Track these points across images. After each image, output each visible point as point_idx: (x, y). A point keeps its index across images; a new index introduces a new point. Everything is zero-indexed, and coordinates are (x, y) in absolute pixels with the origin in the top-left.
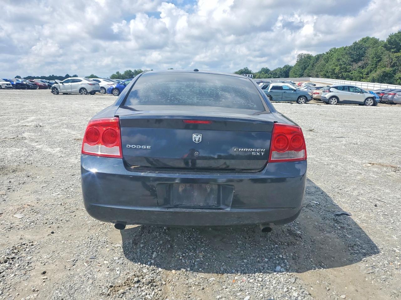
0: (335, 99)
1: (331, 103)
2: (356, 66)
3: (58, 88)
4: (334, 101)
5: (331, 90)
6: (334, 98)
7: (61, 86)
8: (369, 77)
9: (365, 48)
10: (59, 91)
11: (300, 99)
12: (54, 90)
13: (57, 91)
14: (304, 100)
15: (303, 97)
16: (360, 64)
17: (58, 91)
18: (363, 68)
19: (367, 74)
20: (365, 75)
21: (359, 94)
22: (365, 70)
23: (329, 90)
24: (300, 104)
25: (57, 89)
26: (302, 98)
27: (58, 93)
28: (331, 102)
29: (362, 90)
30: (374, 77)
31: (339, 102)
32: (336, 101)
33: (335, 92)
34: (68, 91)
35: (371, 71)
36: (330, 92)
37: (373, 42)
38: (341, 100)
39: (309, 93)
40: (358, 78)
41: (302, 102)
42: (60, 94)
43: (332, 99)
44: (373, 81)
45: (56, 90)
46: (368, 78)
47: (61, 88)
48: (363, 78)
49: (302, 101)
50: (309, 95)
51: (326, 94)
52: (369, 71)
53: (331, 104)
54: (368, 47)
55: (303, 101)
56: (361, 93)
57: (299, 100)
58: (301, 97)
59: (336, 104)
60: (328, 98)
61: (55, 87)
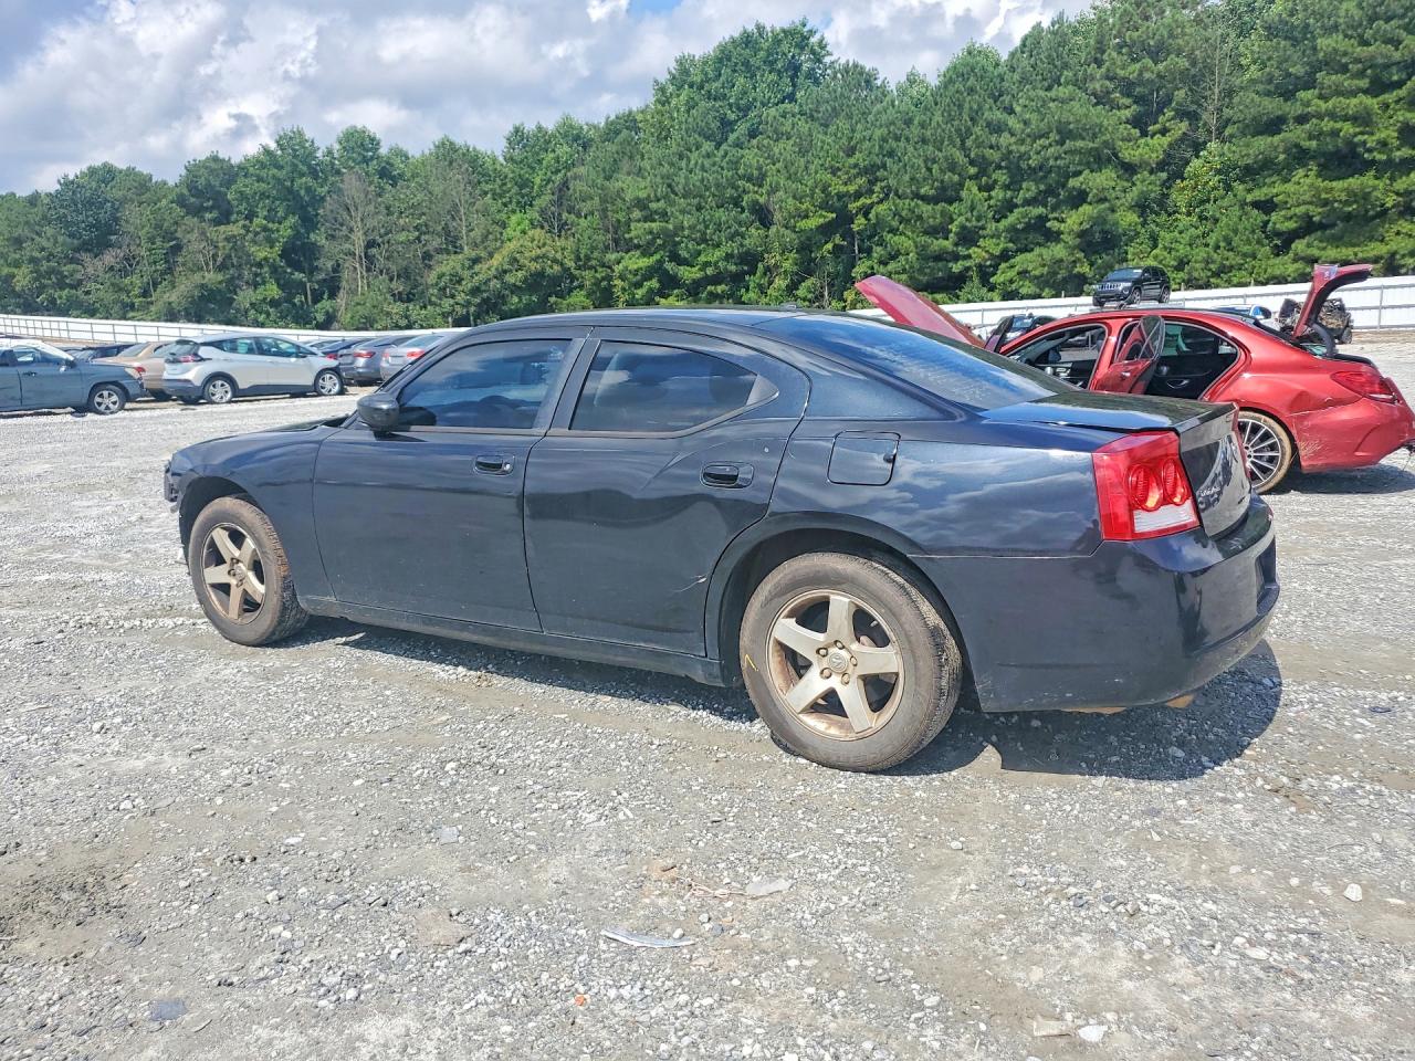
0: (222, 385)
1: (213, 398)
2: (94, 266)
4: (220, 390)
5: (203, 351)
6: (220, 382)
8: (152, 303)
9: (113, 204)
11: (101, 396)
14: (115, 398)
15: (111, 387)
16: (109, 258)
18: (124, 272)
19: (145, 293)
20: (136, 296)
21: (293, 360)
22: (136, 281)
23: (196, 355)
24: (103, 413)
26: (105, 393)
28: (213, 395)
29: (298, 347)
30: (170, 303)
31: (240, 394)
32: (229, 389)
33: (218, 360)
35: (155, 285)
36: (202, 360)
37: (136, 184)
38: (243, 384)
39: (130, 371)
40: (116, 308)
41: (111, 405)
43: (214, 386)
44: (171, 316)
46: (153, 308)
48: (132, 307)
49: (107, 401)
50: (130, 377)
51: (188, 370)
52: (148, 284)
53: (212, 403)
54: (123, 201)
55: (114, 403)
56: (297, 356)
57: (97, 399)
58: (102, 387)
59: (230, 402)
60: (198, 383)
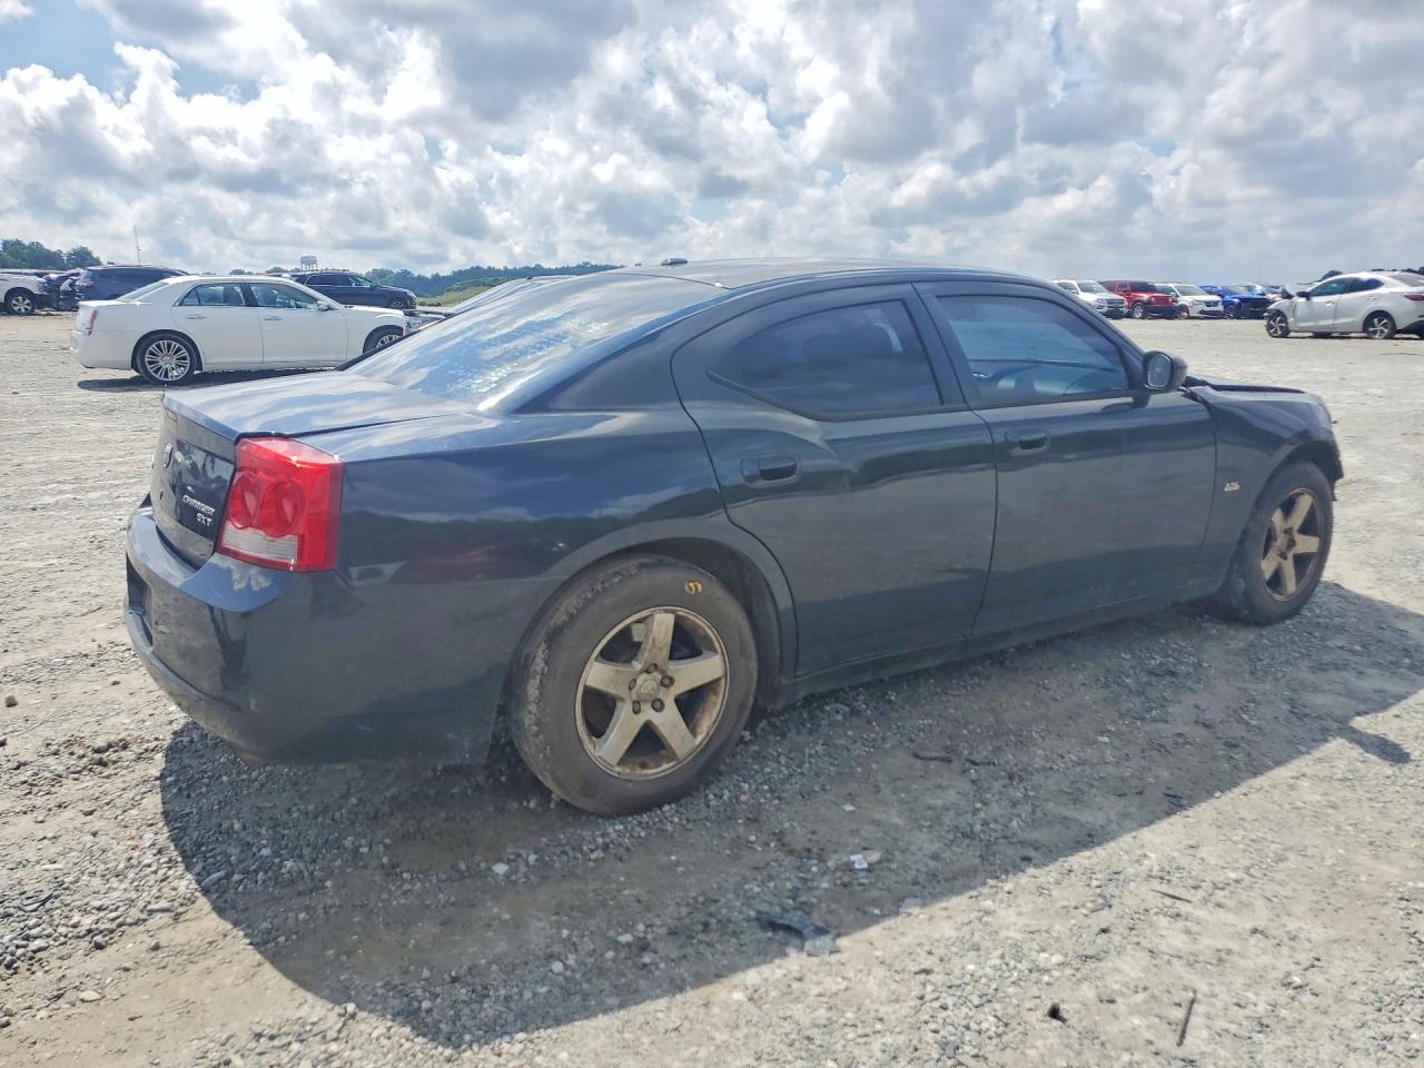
3: (1288, 314)
7: (1299, 307)
10: (1291, 327)
12: (1274, 321)
13: (1283, 325)
17: (1287, 323)
25: (1284, 319)
27: (1285, 334)
34: (1322, 323)
42: (1292, 334)
45: (1281, 321)
47: (1299, 314)
61: (1279, 313)
